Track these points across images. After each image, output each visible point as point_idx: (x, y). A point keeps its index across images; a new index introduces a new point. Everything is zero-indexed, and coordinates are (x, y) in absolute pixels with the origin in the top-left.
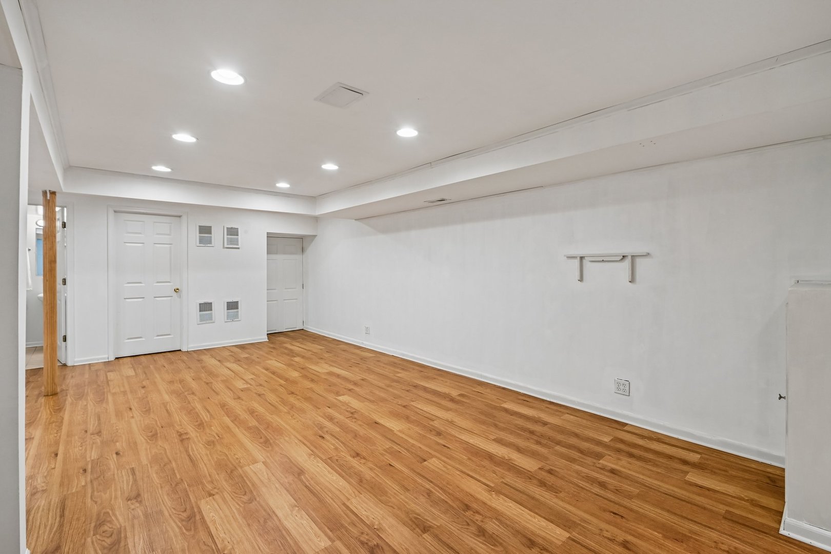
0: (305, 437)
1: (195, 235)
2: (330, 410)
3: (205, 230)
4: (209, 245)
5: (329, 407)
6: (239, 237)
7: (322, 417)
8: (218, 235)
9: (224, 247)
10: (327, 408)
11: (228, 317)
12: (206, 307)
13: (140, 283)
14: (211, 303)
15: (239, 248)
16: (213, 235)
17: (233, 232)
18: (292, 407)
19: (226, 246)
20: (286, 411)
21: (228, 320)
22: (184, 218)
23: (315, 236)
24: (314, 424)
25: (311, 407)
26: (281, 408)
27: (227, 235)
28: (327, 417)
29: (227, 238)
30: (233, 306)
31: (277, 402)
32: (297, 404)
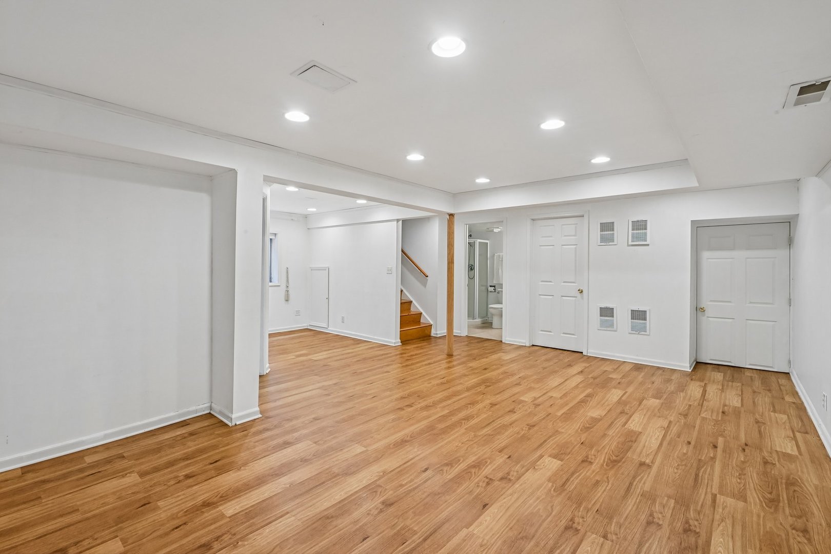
1: (596, 233)
3: (607, 227)
4: (610, 243)
6: (648, 231)
8: (623, 232)
9: (628, 245)
11: (633, 328)
12: (607, 312)
13: (551, 282)
14: (613, 309)
15: (648, 245)
16: (615, 232)
17: (640, 226)
19: (630, 243)
21: (632, 332)
22: (586, 217)
23: (798, 215)
27: (633, 229)
29: (633, 234)
30: (639, 315)
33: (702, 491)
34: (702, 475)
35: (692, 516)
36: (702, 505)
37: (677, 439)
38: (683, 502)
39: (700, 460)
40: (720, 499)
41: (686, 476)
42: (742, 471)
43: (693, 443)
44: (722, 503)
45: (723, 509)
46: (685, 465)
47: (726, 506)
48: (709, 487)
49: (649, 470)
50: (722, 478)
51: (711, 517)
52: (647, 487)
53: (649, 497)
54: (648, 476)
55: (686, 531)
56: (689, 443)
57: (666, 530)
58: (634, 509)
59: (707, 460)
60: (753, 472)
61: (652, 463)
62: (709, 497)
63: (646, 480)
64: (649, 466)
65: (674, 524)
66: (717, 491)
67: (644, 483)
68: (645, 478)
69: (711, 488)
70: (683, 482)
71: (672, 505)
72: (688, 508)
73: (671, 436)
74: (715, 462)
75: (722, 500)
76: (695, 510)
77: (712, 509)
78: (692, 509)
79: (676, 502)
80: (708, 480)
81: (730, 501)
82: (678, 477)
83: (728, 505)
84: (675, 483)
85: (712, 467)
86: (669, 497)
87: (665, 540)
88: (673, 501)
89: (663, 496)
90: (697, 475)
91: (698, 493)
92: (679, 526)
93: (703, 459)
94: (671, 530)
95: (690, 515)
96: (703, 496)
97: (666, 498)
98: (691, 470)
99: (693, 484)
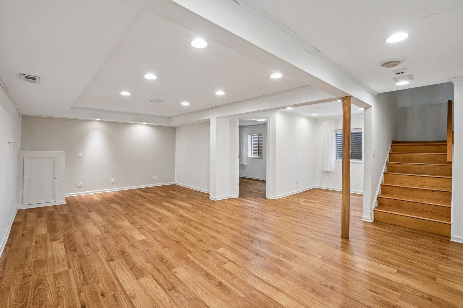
0: (167, 218)
2: (153, 229)
5: (153, 231)
7: (159, 226)
10: (155, 231)
18: (175, 231)
20: (178, 229)
24: (163, 223)
25: (164, 231)
26: (182, 231)
28: (156, 226)
31: (186, 235)
32: (172, 233)
33: (76, 266)
34: (80, 274)
35: (89, 249)
36: (74, 260)
37: (113, 293)
38: (82, 257)
39: (87, 284)
40: (67, 268)
41: (88, 268)
42: (58, 295)
43: (101, 298)
44: (65, 266)
45: (64, 264)
46: (92, 274)
47: (63, 266)
48: (74, 270)
49: (106, 259)
50: (69, 280)
51: (68, 258)
52: (99, 253)
53: (95, 251)
54: (104, 257)
55: (75, 249)
56: (103, 295)
57: (82, 246)
58: (96, 245)
59: (83, 288)
60: (50, 299)
61: (109, 264)
62: (72, 266)
63: (103, 255)
64: (108, 261)
65: (80, 249)
66: (69, 271)
67: (102, 253)
68: (104, 255)
69: (73, 271)
70: (87, 264)
71: (85, 253)
72: (79, 256)
73: (119, 292)
74: (77, 289)
75: (66, 268)
76: (75, 257)
77: (69, 261)
78: (77, 256)
79: (84, 255)
80: (76, 274)
81: (62, 270)
82: (91, 265)
83: (62, 267)
84: (91, 262)
85: (77, 285)
86: (88, 255)
87: (80, 244)
88: (85, 255)
89: (91, 254)
90: (83, 273)
91: (78, 264)
92: (78, 249)
93: (86, 286)
94: (80, 247)
95: (76, 254)
96: (75, 265)
97: (89, 254)
98: (88, 273)
99: (82, 267)
